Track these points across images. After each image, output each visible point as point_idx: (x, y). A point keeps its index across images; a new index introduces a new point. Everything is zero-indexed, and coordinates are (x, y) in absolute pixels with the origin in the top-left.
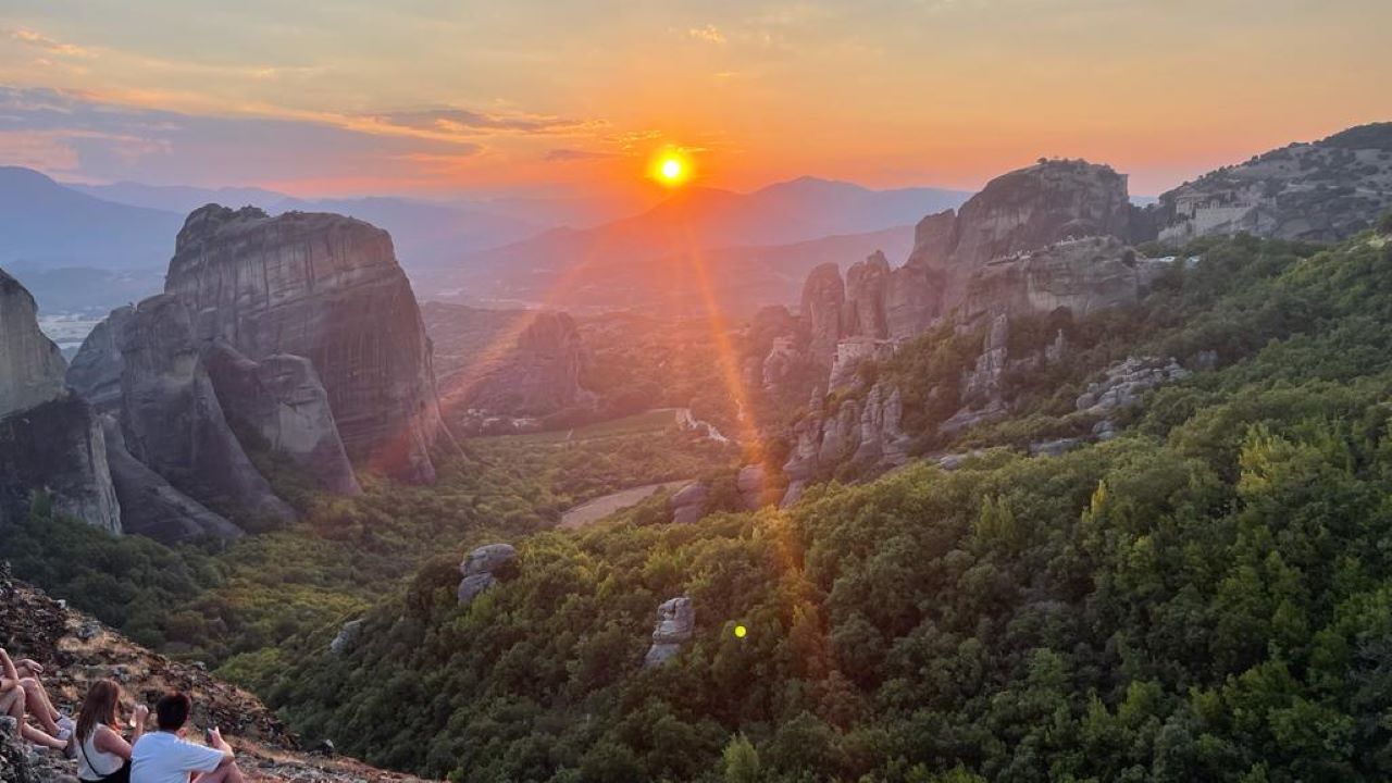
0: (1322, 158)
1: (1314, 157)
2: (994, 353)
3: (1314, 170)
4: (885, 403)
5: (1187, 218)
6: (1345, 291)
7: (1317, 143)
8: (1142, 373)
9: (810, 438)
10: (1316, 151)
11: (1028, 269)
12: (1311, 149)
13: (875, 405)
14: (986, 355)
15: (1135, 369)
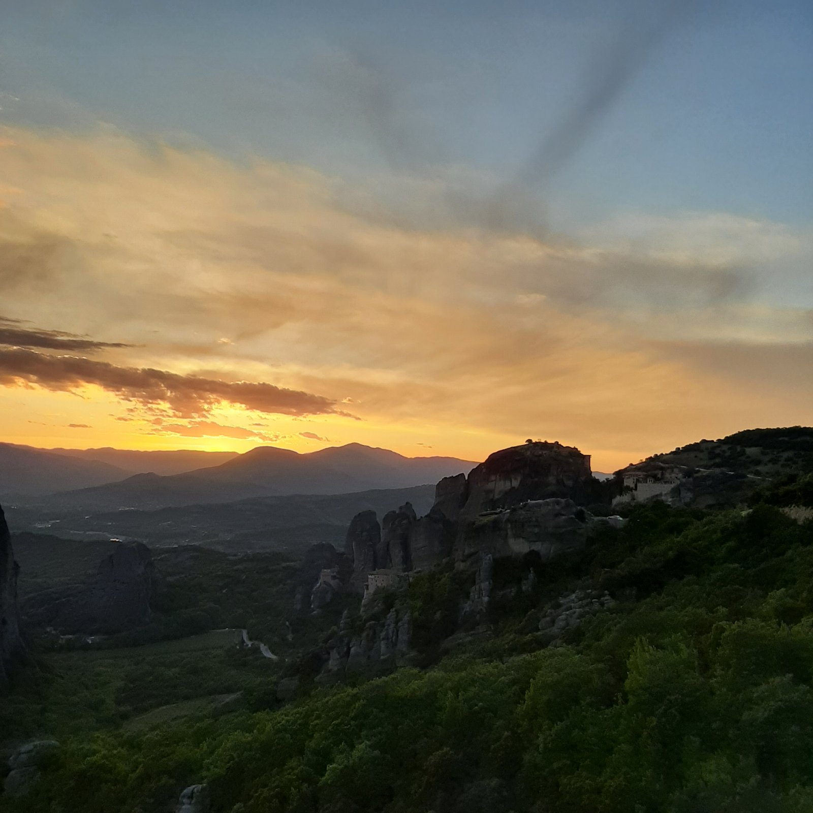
0: (724, 452)
1: (717, 451)
2: (483, 585)
3: (717, 460)
4: (400, 624)
5: (631, 489)
6: (723, 546)
7: (719, 440)
8: (585, 602)
9: (339, 654)
10: (719, 447)
11: (508, 520)
12: (716, 445)
13: (392, 625)
14: (477, 587)
15: (580, 600)
